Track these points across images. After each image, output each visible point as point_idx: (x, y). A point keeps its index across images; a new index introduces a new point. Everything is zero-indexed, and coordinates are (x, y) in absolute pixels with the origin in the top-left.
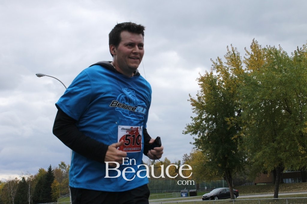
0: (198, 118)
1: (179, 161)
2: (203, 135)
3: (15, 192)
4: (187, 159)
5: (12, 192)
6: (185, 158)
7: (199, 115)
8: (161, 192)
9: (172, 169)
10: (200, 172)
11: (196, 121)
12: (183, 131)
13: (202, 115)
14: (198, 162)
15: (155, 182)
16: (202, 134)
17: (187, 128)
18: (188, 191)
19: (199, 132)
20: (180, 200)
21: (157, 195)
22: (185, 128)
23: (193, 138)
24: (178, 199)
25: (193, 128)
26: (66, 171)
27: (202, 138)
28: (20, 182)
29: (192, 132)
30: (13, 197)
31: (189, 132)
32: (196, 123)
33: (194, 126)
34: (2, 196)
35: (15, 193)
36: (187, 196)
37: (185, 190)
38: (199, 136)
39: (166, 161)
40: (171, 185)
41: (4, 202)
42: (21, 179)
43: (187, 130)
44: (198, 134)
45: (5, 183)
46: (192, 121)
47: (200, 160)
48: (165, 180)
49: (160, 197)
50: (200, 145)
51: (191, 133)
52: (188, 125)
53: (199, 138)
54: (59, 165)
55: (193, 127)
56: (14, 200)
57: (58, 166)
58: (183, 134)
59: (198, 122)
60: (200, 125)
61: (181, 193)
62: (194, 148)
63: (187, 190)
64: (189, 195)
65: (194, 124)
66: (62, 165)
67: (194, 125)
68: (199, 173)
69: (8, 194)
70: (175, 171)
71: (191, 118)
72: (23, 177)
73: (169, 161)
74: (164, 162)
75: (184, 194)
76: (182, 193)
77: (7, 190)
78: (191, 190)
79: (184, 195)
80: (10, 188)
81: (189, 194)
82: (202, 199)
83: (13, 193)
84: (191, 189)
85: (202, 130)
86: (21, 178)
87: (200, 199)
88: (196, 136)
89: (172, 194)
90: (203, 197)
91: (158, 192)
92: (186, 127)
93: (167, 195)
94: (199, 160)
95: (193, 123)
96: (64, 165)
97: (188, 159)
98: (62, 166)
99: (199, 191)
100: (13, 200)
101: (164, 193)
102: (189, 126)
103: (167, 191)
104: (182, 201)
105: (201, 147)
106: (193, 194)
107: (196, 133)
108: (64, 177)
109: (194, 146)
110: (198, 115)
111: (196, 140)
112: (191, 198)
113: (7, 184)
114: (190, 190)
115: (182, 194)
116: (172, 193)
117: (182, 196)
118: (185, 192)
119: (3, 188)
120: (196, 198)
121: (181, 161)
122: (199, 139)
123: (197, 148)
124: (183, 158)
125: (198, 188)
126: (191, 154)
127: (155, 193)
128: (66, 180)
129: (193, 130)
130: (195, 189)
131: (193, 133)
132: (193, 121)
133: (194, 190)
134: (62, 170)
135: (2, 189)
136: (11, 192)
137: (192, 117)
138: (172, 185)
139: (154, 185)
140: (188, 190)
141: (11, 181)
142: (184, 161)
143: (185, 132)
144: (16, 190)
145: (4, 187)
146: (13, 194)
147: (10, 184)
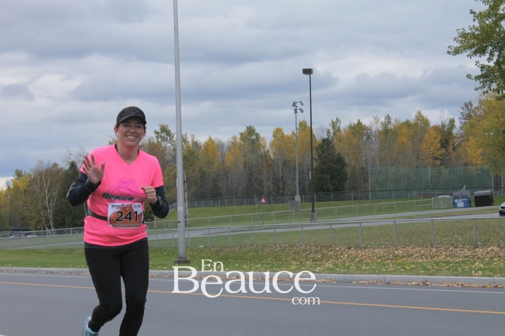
0: (489, 13)
1: (450, 120)
2: (499, 56)
3: (54, 197)
4: (472, 114)
5: (47, 198)
6: (467, 112)
7: (490, 6)
8: (406, 197)
9: (433, 141)
10: (500, 148)
11: (483, 21)
12: (449, 47)
13: (499, 6)
14: (496, 122)
15: (389, 172)
16: (496, 53)
17: (460, 39)
18: (472, 194)
19: (491, 48)
20: (448, 216)
21: (394, 204)
22: (455, 39)
23: (477, 62)
24: (443, 213)
25: (473, 39)
26: (172, 147)
27: (498, 63)
28: (66, 174)
29: (473, 49)
30: (50, 209)
31: (464, 49)
32: (481, 26)
33: (476, 33)
34: (24, 206)
35: (53, 200)
36: (469, 205)
37: (464, 191)
38: (489, 60)
39: (418, 120)
40: (429, 178)
41: (31, 220)
42: (67, 167)
43: (458, 45)
44: (488, 55)
45: (30, 176)
46: (474, 20)
47: (501, 116)
48: (417, 167)
49: (400, 209)
50: (492, 82)
51: (468, 52)
52: (462, 31)
53: (492, 64)
54: (156, 132)
55: (474, 36)
56: (54, 215)
57: (152, 136)
58: (451, 56)
59: (487, 25)
60: (492, 31)
61: (454, 199)
62: (476, 89)
63: (468, 192)
64: (473, 203)
65: (477, 29)
66: (162, 132)
67: (479, 30)
68: (499, 150)
69: (38, 203)
70: (439, 145)
71: (471, 13)
72: (72, 160)
73: (427, 120)
74: (412, 122)
75: (460, 200)
76: (458, 198)
77: (34, 192)
78: (479, 192)
79: (460, 204)
80: (41, 188)
81: (473, 199)
82: (498, 214)
83: (49, 199)
84: (477, 188)
85: (498, 43)
86: (67, 165)
87: (496, 212)
88: (484, 60)
89: (430, 202)
90: (502, 207)
91: (399, 197)
92: (456, 35)
93: (417, 203)
94: (498, 117)
95: (474, 26)
96: (168, 133)
97: (476, 115)
98: (163, 134)
99: (500, 193)
100: (51, 217)
101: (412, 198)
102: (465, 34)
103: (420, 194)
104: (453, 218)
105: (494, 86)
106: (484, 201)
107: (481, 51)
108: (168, 162)
109: (478, 84)
110: (487, 7)
111: (483, 67)
112: (477, 211)
113: (35, 178)
114: (476, 192)
115: (456, 201)
116: (431, 197)
117: (455, 206)
118: (463, 197)
119: (26, 188)
120: (488, 209)
121: (455, 121)
122: (489, 67)
123: (485, 89)
124: (462, 111)
125: (497, 187)
126: (481, 102)
127: (391, 198)
128: (172, 169)
129: (474, 44)
130: (490, 188)
131: (475, 53)
132: (477, 20)
133: (487, 191)
134: (163, 144)
135: (25, 191)
136: (44, 198)
137: (474, 11)
138: (431, 178)
139: (387, 179)
140: (471, 192)
141: (44, 172)
142: (465, 119)
143: (453, 50)
144: (55, 193)
145: (29, 186)
146: (49, 202)
147: (41, 178)
